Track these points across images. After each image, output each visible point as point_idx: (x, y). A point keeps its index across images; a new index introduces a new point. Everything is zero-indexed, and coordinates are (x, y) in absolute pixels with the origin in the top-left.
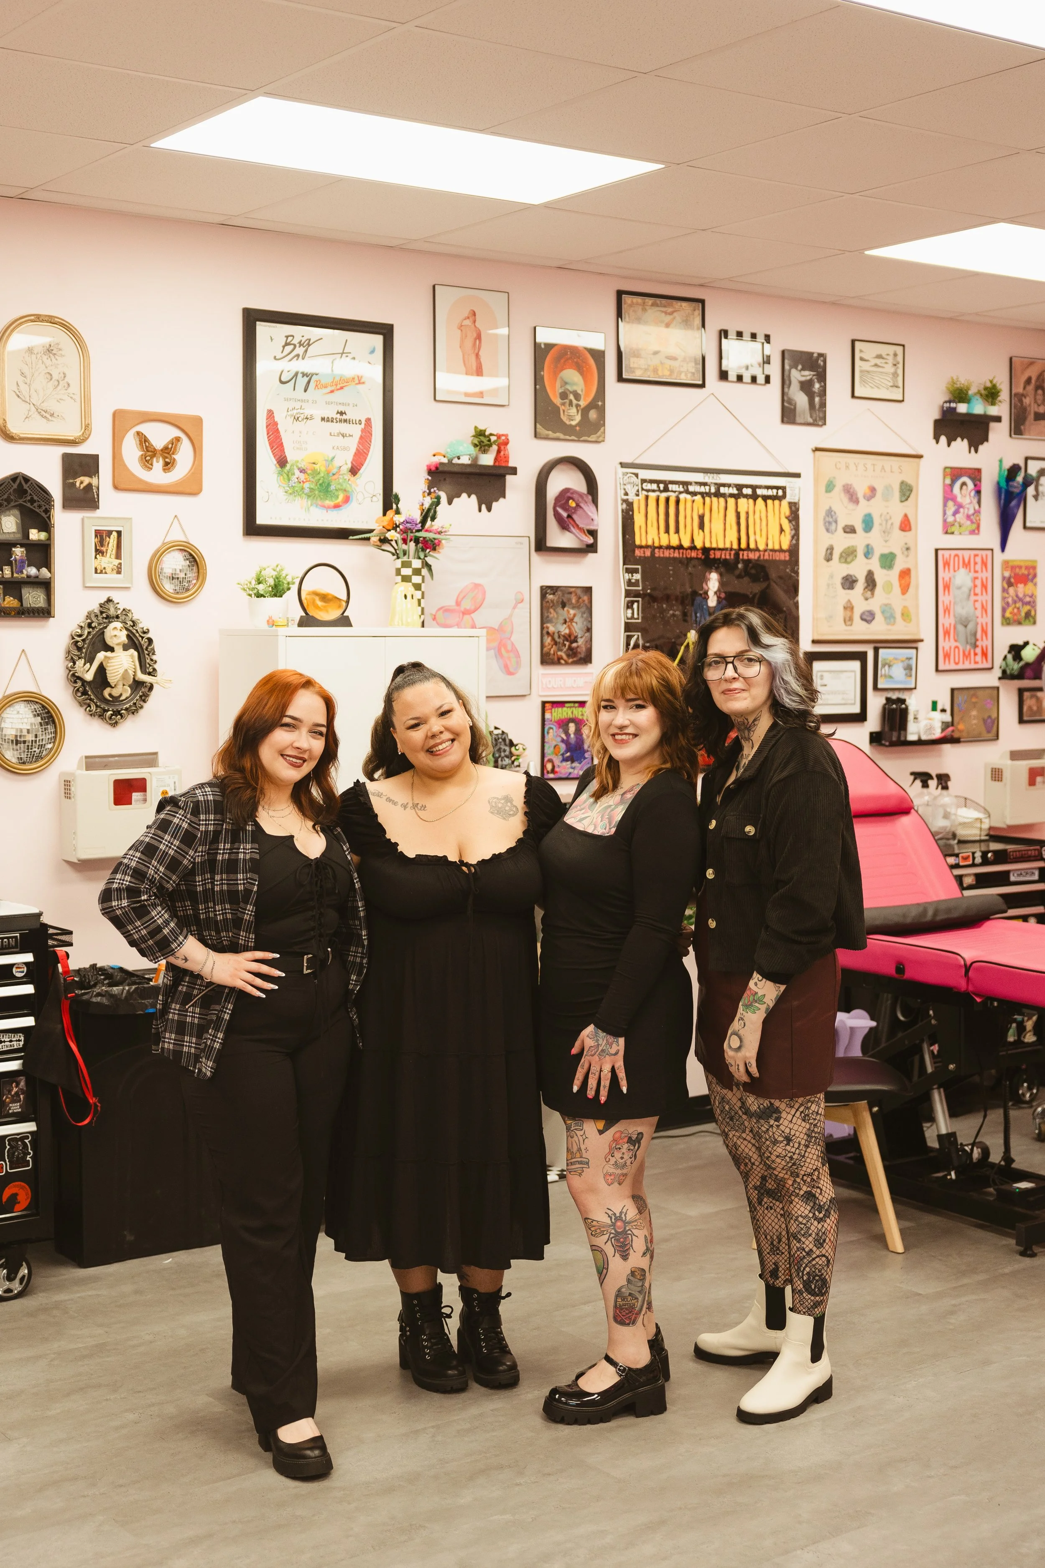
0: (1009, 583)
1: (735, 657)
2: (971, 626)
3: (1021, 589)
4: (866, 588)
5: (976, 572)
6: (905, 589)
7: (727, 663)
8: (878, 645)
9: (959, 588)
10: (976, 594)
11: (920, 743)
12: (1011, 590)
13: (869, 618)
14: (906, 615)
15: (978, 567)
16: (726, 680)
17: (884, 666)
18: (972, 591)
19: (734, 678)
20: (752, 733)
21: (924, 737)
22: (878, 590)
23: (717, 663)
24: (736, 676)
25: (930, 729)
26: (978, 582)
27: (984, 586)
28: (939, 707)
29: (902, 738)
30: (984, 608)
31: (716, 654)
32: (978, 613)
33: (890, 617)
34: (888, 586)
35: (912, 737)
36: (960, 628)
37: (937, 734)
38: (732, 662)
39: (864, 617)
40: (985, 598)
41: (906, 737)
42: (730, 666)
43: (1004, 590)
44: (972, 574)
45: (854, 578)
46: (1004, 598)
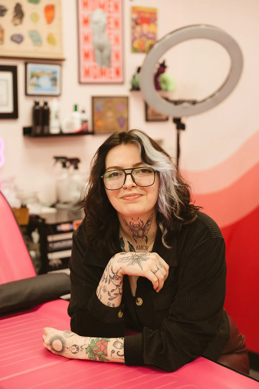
0: (136, 23)
1: (133, 169)
2: (106, 52)
3: (146, 28)
4: (14, 17)
5: (110, 12)
6: (50, 20)
7: (126, 175)
8: (27, 61)
9: (97, 23)
10: (110, 29)
11: (61, 135)
12: (138, 28)
13: (19, 40)
14: (51, 40)
15: (112, 9)
16: (126, 188)
17: (32, 76)
18: (107, 25)
19: (133, 187)
20: (147, 231)
21: (66, 130)
22: (26, 18)
23: (116, 174)
24: (135, 185)
25: (70, 125)
26: (112, 21)
27: (117, 24)
28: (80, 108)
29: (46, 131)
30: (117, 40)
31: (115, 167)
32: (113, 42)
33: (37, 40)
34: (35, 17)
35: (54, 130)
36: (98, 53)
37: (77, 127)
38: (131, 174)
39: (14, 38)
40: (117, 32)
41: (48, 130)
42: (129, 177)
43: (133, 28)
44: (107, 14)
45: (3, 8)
46: (133, 34)
